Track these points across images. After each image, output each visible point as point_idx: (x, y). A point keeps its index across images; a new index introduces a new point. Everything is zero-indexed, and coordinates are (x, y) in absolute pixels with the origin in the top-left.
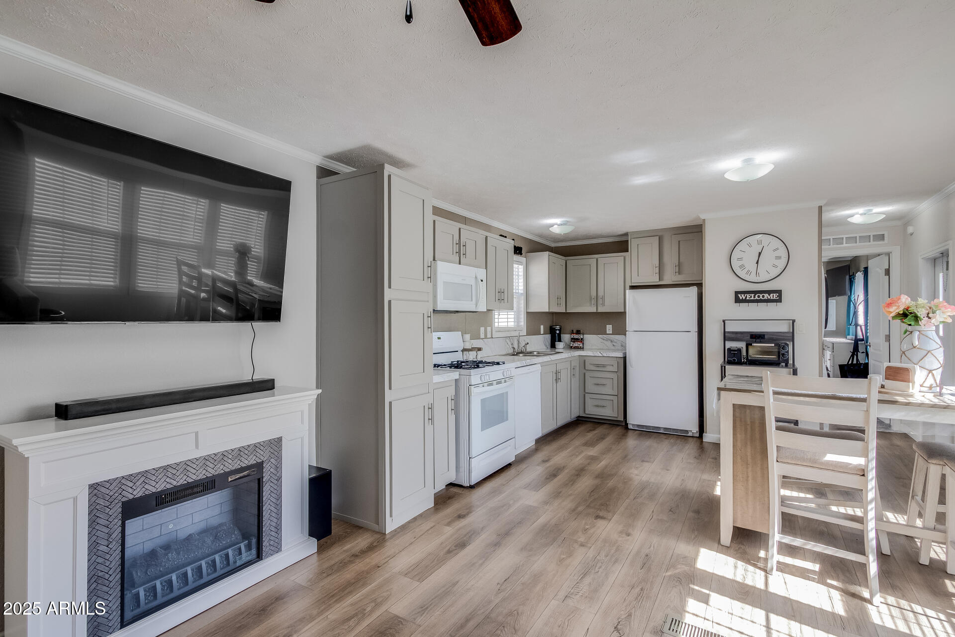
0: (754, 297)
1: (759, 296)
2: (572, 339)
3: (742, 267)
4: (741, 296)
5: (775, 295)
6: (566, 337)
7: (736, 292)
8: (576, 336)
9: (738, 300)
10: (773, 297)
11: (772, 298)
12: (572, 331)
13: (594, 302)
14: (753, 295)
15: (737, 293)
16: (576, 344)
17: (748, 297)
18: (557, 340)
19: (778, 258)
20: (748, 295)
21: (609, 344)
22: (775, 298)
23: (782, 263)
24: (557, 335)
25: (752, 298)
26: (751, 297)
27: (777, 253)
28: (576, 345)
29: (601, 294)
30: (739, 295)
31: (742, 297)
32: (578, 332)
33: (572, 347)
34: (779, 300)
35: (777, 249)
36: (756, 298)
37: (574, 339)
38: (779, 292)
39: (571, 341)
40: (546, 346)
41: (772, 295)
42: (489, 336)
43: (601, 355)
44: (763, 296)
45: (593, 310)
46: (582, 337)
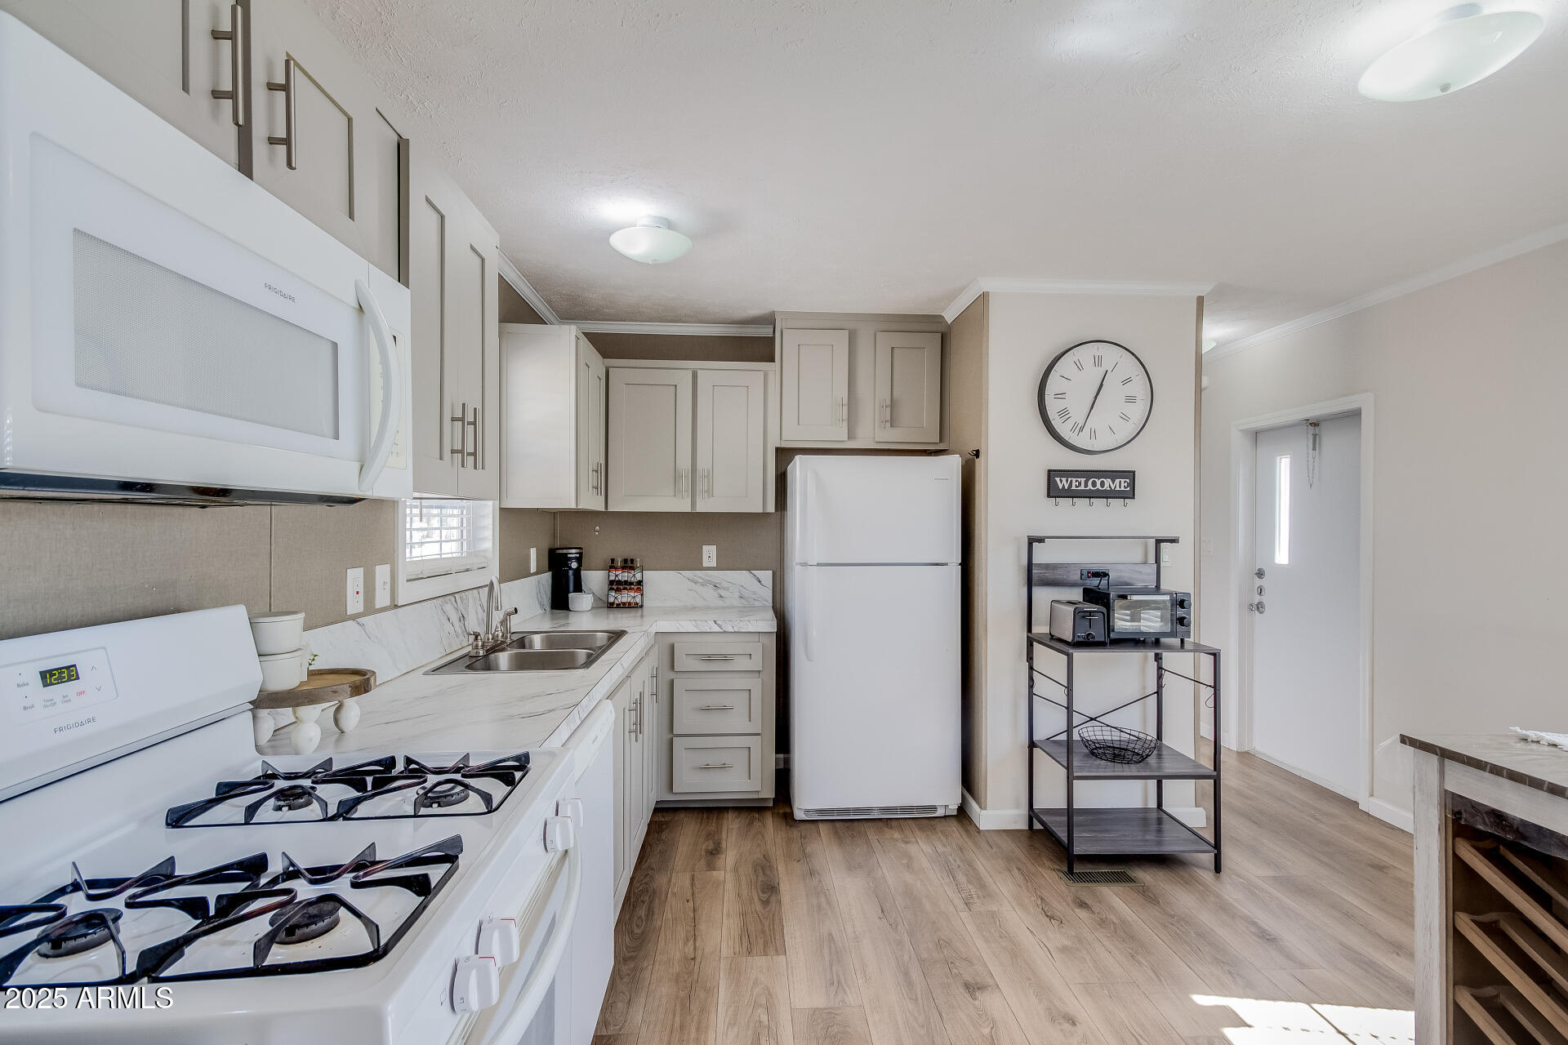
0: (1086, 486)
1: (1094, 484)
2: (611, 583)
3: (1064, 413)
4: (1061, 481)
5: (1123, 480)
6: (594, 579)
7: (1049, 471)
8: (623, 576)
9: (1053, 492)
10: (1120, 487)
11: (1118, 488)
12: (613, 560)
13: (685, 484)
14: (1083, 480)
15: (1051, 474)
16: (625, 597)
17: (1074, 484)
18: (571, 588)
19: (1131, 399)
20: (1074, 480)
21: (709, 593)
22: (1123, 489)
23: (1137, 412)
24: (571, 572)
25: (1082, 487)
26: (1080, 484)
27: (1130, 389)
28: (624, 600)
29: (703, 463)
30: (1058, 479)
31: (1062, 483)
32: (629, 564)
33: (612, 604)
34: (1129, 495)
35: (1129, 380)
36: (1090, 487)
37: (619, 582)
38: (1130, 475)
39: (611, 589)
40: (542, 605)
41: (1117, 481)
42: (382, 599)
43: (717, 629)
44: (1102, 484)
45: (684, 506)
46: (638, 577)
